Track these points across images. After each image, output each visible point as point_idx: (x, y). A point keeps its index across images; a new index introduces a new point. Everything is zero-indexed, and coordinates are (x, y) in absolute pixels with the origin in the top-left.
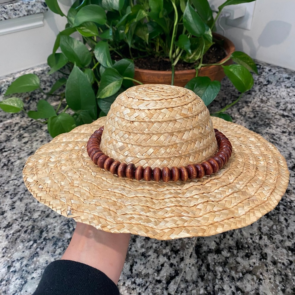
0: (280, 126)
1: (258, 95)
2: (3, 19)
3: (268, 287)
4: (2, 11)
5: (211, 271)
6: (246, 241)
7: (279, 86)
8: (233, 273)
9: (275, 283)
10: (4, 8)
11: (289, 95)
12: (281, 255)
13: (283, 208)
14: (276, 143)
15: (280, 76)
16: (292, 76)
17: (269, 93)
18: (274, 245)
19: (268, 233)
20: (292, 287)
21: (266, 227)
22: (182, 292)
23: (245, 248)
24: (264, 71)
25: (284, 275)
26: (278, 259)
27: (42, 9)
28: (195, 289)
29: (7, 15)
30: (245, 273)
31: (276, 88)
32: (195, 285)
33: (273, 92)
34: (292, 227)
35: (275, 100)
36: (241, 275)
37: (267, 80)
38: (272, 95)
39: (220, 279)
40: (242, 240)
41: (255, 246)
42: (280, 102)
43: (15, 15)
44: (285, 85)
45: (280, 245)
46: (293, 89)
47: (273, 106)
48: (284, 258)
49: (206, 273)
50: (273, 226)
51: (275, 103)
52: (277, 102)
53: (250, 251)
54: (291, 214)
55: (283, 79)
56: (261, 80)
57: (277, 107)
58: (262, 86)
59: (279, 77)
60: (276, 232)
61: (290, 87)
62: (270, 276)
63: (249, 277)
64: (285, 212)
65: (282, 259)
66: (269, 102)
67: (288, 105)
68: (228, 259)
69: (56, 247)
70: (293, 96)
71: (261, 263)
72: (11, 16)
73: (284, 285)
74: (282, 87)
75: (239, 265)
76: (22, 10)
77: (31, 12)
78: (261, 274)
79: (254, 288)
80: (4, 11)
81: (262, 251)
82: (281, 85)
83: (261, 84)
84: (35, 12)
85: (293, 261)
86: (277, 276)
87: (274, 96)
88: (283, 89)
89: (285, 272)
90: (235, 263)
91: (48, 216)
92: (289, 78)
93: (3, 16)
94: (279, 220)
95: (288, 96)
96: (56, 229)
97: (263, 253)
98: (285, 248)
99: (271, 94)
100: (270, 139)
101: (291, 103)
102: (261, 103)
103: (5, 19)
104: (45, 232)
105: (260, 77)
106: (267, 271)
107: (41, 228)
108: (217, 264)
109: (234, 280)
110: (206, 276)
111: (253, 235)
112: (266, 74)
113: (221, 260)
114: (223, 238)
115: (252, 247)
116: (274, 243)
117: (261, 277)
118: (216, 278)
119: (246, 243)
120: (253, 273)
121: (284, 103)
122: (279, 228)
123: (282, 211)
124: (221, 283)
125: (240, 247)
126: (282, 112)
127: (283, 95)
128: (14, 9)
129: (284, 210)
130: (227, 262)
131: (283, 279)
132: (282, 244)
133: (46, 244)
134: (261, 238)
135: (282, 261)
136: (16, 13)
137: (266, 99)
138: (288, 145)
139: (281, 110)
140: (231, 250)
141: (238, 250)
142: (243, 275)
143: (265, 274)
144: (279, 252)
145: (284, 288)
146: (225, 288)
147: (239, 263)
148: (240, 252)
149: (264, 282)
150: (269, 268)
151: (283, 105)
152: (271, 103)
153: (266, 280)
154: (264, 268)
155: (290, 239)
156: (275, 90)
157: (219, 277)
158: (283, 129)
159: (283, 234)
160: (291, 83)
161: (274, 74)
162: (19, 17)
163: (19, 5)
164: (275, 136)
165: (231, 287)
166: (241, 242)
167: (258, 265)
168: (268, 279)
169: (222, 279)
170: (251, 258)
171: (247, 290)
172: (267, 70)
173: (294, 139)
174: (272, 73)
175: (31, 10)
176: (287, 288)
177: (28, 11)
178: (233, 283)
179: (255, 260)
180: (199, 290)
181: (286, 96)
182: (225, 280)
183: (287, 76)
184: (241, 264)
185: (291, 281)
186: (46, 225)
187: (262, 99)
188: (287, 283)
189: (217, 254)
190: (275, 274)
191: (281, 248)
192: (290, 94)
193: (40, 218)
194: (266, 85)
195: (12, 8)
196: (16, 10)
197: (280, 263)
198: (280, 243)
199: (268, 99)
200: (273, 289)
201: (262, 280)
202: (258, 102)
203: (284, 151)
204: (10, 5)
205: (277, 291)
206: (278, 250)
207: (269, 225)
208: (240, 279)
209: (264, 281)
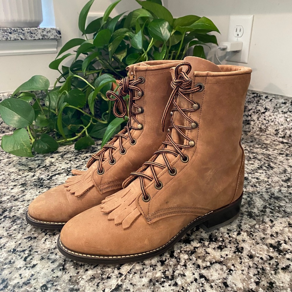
0: (277, 149)
1: (256, 124)
2: (20, 39)
3: (239, 278)
4: (20, 32)
5: (175, 257)
6: (221, 235)
7: (276, 112)
8: (200, 262)
9: (248, 275)
10: (22, 30)
11: (286, 120)
12: (261, 251)
13: (270, 211)
14: (271, 161)
15: (277, 101)
16: (289, 101)
17: (267, 120)
18: (253, 241)
19: (248, 230)
20: (268, 281)
21: (247, 225)
22: (135, 273)
23: (219, 241)
24: (261, 99)
25: (260, 269)
26: (255, 254)
27: (57, 36)
28: (152, 272)
29: (23, 36)
30: (214, 263)
31: (274, 115)
32: (152, 268)
33: (271, 119)
34: (277, 227)
35: (273, 128)
36: (208, 264)
37: (264, 108)
38: (270, 123)
39: (183, 266)
40: (216, 234)
41: (230, 240)
42: (279, 129)
43: (31, 37)
44: (282, 110)
45: (260, 241)
46: (290, 114)
47: (272, 134)
48: (264, 253)
49: (168, 259)
50: (255, 225)
51: (274, 131)
52: (275, 129)
53: (224, 244)
54: (278, 217)
55: (280, 105)
56: (259, 108)
57: (276, 134)
58: (260, 115)
59: (276, 103)
60: (258, 230)
61: (287, 112)
62: (243, 268)
63: (217, 266)
64: (272, 214)
65: (260, 254)
66: (268, 130)
67: (287, 131)
68: (196, 249)
69: (14, 224)
70: (291, 121)
71: (234, 256)
72: (27, 37)
73: (259, 278)
74: (279, 113)
75: (208, 255)
76: (38, 34)
77: (46, 37)
78: (233, 265)
79: (222, 277)
80: (22, 32)
81: (238, 245)
82: (278, 111)
83: (259, 112)
84: (50, 38)
85: (273, 257)
86: (252, 268)
87: (272, 124)
88: (281, 115)
89: (263, 266)
90: (205, 253)
91: (16, 200)
92: (285, 103)
93: (20, 37)
94: (263, 220)
95: (286, 122)
96: (20, 210)
97: (239, 247)
98: (267, 245)
99: (269, 121)
100: (265, 158)
101: (290, 129)
102: (260, 133)
103: (22, 39)
104: (8, 211)
105: (258, 105)
106: (241, 263)
107: (5, 208)
108: (183, 252)
109: (200, 268)
110: (167, 261)
111: (231, 230)
112: (263, 101)
113: (188, 249)
114: (195, 231)
115: (227, 241)
116: (254, 239)
117: (232, 268)
118: (179, 264)
119: (221, 237)
120: (224, 264)
121: (282, 130)
122: (262, 227)
123: (269, 213)
124: (184, 269)
125: (214, 240)
126: (281, 139)
127: (281, 121)
128: (31, 32)
129: (270, 213)
130: (195, 252)
131: (258, 272)
132: (264, 241)
133: (4, 221)
134: (239, 234)
135: (261, 256)
136: (32, 36)
137: (265, 127)
138: (284, 163)
139: (280, 137)
140: (202, 241)
141: (210, 242)
142: (211, 264)
143: (238, 266)
144: (258, 248)
145: (258, 280)
146: (186, 274)
147: (209, 254)
148: (212, 244)
149: (235, 273)
150: (243, 261)
151: (282, 131)
152: (270, 131)
153: (237, 271)
154: (237, 260)
155: (273, 237)
156: (273, 117)
157: (182, 263)
158: (281, 151)
159: (266, 233)
160: (288, 108)
161: (271, 100)
162: (34, 40)
163: (36, 29)
164: (271, 156)
165: (194, 274)
166: (215, 235)
167: (230, 256)
168: (240, 270)
169: (185, 265)
170: (223, 250)
171: (213, 278)
172: (264, 98)
173: (291, 160)
174: (269, 100)
175: (46, 36)
176: (262, 281)
177: (44, 36)
178: (198, 270)
179: (229, 252)
180: (156, 273)
181: (284, 122)
182: (188, 266)
183: (284, 101)
184: (211, 254)
185: (268, 275)
186: (12, 206)
187: (261, 128)
188: (263, 276)
189: (186, 243)
190: (250, 267)
191: (261, 244)
192: (288, 120)
193: (8, 200)
194: (264, 113)
195: (29, 31)
196: (32, 33)
197: (258, 257)
198: (261, 240)
199: (267, 127)
200: (244, 280)
201: (232, 271)
202: (258, 131)
203: (279, 168)
204: (27, 28)
205: (249, 282)
206: (257, 245)
207: (250, 224)
208: (207, 268)
209: (235, 271)
